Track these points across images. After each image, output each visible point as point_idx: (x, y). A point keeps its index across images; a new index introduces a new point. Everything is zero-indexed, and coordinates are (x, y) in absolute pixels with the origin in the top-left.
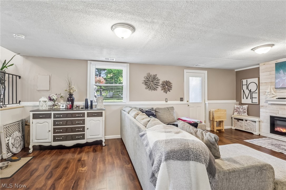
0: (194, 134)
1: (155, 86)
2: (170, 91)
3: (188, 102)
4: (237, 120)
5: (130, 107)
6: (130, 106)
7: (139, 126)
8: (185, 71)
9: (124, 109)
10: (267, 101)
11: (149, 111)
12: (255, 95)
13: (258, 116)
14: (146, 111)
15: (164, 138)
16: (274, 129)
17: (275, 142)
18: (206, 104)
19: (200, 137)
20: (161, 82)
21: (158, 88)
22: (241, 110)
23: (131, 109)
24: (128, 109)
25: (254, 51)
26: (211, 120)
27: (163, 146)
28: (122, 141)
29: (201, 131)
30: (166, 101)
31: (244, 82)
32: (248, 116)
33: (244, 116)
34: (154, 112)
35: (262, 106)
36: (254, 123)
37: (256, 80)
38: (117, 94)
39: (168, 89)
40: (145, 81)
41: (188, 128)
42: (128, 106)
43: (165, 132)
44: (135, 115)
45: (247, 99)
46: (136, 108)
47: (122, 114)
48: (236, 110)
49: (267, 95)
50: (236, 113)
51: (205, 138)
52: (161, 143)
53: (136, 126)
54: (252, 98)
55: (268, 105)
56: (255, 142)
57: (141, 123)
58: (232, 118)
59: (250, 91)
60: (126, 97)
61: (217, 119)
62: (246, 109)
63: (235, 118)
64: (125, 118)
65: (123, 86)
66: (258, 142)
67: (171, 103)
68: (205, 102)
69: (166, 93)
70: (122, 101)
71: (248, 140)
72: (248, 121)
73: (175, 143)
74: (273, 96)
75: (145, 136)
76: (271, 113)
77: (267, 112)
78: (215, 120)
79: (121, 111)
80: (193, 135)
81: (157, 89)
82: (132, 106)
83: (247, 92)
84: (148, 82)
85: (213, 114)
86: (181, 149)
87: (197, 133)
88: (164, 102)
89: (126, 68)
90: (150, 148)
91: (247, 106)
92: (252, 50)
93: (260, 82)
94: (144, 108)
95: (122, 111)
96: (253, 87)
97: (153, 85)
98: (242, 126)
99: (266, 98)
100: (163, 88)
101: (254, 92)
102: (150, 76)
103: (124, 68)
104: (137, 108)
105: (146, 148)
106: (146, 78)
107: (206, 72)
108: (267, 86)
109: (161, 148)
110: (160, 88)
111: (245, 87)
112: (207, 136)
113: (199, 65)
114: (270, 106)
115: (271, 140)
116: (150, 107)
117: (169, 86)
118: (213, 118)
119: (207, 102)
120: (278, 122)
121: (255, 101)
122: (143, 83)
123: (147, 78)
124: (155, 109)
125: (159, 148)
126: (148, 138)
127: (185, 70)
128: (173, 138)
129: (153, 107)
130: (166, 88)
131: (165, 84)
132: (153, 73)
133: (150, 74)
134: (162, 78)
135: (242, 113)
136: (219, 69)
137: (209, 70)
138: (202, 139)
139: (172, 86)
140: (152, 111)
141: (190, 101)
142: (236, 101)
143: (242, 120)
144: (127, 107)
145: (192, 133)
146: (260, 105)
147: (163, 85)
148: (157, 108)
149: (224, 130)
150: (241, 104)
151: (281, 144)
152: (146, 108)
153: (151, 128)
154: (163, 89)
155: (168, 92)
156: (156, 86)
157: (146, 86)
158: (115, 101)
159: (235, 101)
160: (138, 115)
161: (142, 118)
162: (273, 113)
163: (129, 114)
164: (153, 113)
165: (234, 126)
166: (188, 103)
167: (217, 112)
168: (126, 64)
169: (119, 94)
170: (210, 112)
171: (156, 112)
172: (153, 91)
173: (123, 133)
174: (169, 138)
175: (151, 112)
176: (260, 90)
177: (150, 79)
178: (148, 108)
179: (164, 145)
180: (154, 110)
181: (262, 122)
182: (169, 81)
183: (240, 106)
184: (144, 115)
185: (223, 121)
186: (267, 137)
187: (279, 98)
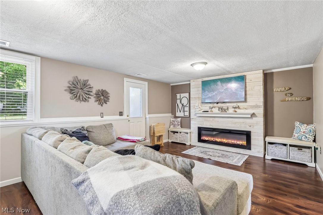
0: (163, 162)
1: (86, 95)
2: (106, 104)
3: (128, 116)
4: (173, 133)
5: (42, 128)
6: (42, 126)
7: (69, 162)
8: (126, 79)
9: (29, 132)
10: (195, 114)
11: (78, 131)
12: (187, 109)
13: (189, 127)
14: (73, 132)
15: (130, 185)
16: (201, 138)
17: (203, 150)
18: (147, 119)
19: (172, 165)
20: (94, 91)
21: (90, 98)
22: (176, 123)
23: (46, 131)
24: (38, 132)
25: (193, 66)
26: (152, 135)
27: (135, 204)
28: (24, 187)
29: (171, 158)
30: (102, 116)
31: (178, 95)
32: (181, 128)
33: (178, 129)
34: (86, 132)
35: (192, 118)
36: (186, 134)
37: (187, 95)
38: (12, 107)
39: (104, 100)
40: (69, 87)
41: (153, 154)
42: (37, 126)
43: (125, 169)
44: (55, 142)
45: (180, 112)
46: (54, 129)
47: (26, 140)
48: (172, 123)
49: (196, 109)
50: (172, 126)
51: (178, 166)
52: (129, 197)
53: (60, 163)
54: (184, 111)
55: (197, 117)
56: (189, 152)
57: (71, 155)
58: (169, 131)
59: (183, 105)
60: (34, 112)
61: (157, 134)
62: (180, 122)
63: (171, 131)
64: (32, 148)
65: (28, 93)
66: (191, 152)
67: (108, 119)
68: (145, 116)
69: (102, 105)
70: (24, 117)
71: (184, 152)
72: (182, 133)
73: (154, 190)
74: (200, 109)
75: (86, 184)
76: (198, 124)
77: (195, 124)
78: (156, 135)
79: (22, 136)
80: (161, 164)
81: (89, 100)
82: (47, 126)
83: (180, 106)
84: (74, 90)
85: (153, 129)
86: (168, 201)
87: (166, 161)
88: (99, 118)
89: (34, 63)
90: (102, 209)
91: (180, 118)
92: (191, 65)
93: (191, 97)
94: (69, 128)
95: (26, 136)
96: (185, 101)
97: (83, 94)
98: (177, 138)
99: (195, 111)
100: (98, 99)
101: (185, 106)
102: (77, 81)
103: (30, 63)
104: (57, 128)
105: (91, 208)
106: (71, 83)
107: (146, 83)
108: (196, 101)
109: (132, 209)
110: (92, 99)
111: (178, 101)
112: (179, 162)
113: (141, 75)
114: (198, 118)
115: (199, 148)
116: (79, 125)
117: (105, 97)
118: (154, 133)
119: (148, 116)
120: (203, 132)
121: (187, 114)
122: (65, 90)
123: (73, 83)
124: (87, 128)
125: (128, 210)
126: (95, 189)
127: (124, 78)
128: (146, 181)
129: (83, 125)
130: (101, 99)
131: (100, 93)
132: (82, 77)
133: (77, 78)
134: (96, 85)
135: (177, 126)
136: (158, 81)
137: (150, 81)
138: (175, 169)
139: (109, 96)
140: (83, 131)
141: (131, 116)
142: (172, 115)
143: (177, 132)
144: (36, 128)
145: (159, 162)
146: (191, 118)
147: (98, 96)
148: (89, 127)
149: (163, 144)
150: (176, 117)
151: (206, 151)
152: (71, 128)
153: (96, 166)
154: (97, 101)
155: (104, 105)
156: (88, 96)
157: (72, 95)
158: (7, 118)
159: (170, 114)
160: (62, 141)
161: (72, 147)
162: (200, 124)
163: (41, 139)
164: (84, 134)
165: (171, 139)
166: (128, 118)
167: (157, 126)
168: (34, 58)
169: (16, 107)
170: (150, 127)
171: (88, 132)
172: (83, 102)
173: (28, 173)
174: (140, 183)
175: (81, 134)
176: (191, 104)
177: (78, 86)
178: (75, 128)
179: (137, 202)
180: (85, 129)
181: (192, 133)
182: (105, 90)
183: (175, 119)
184: (74, 140)
185: (162, 135)
186: (195, 146)
187: (204, 111)
